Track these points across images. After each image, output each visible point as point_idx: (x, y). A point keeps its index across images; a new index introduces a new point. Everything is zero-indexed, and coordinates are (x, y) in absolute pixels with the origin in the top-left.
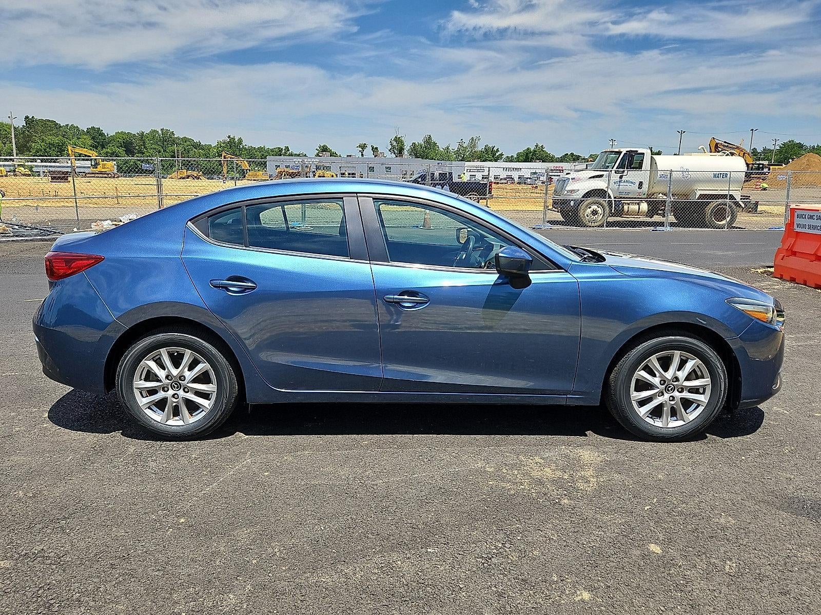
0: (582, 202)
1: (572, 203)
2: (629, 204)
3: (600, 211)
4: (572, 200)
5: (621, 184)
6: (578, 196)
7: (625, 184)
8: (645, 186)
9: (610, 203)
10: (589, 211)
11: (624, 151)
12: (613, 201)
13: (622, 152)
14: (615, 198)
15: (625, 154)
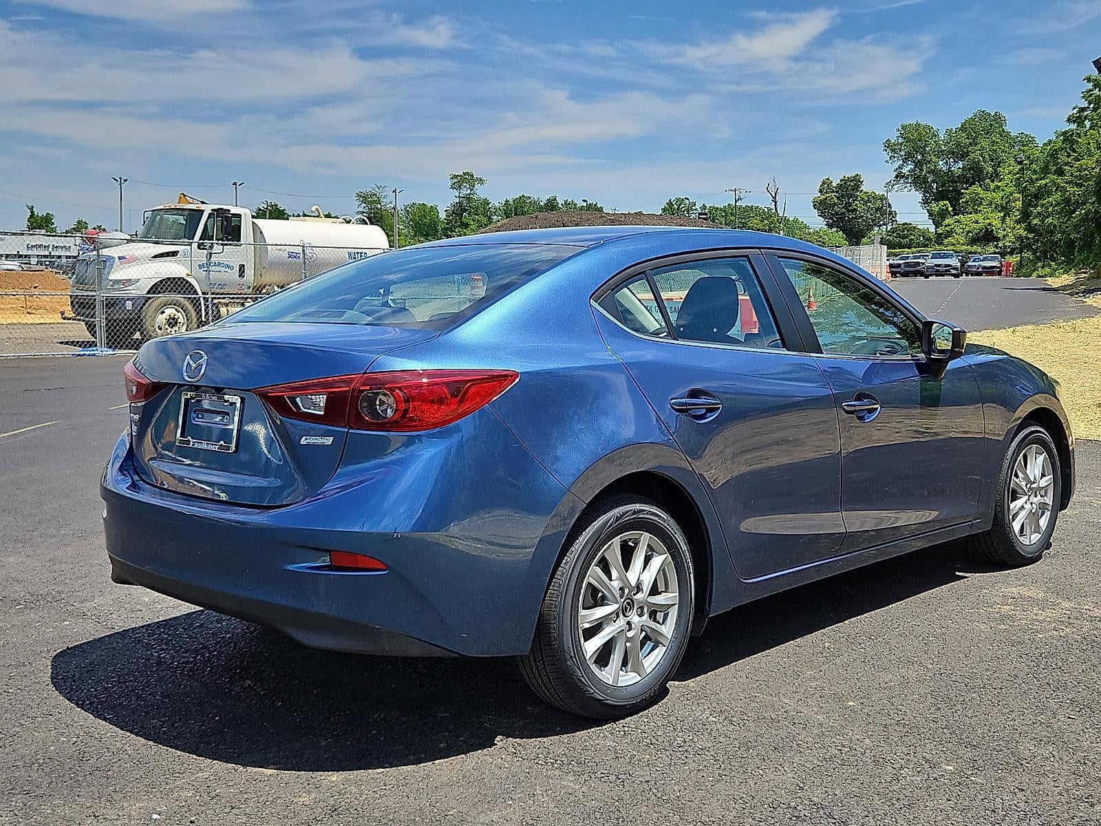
0: (147, 301)
1: (129, 305)
2: (227, 305)
3: (181, 317)
4: (128, 299)
5: (211, 268)
6: (141, 290)
7: (218, 268)
8: (249, 272)
9: (196, 303)
10: (161, 319)
11: (208, 209)
12: (202, 299)
13: (203, 211)
14: (203, 293)
15: (210, 214)
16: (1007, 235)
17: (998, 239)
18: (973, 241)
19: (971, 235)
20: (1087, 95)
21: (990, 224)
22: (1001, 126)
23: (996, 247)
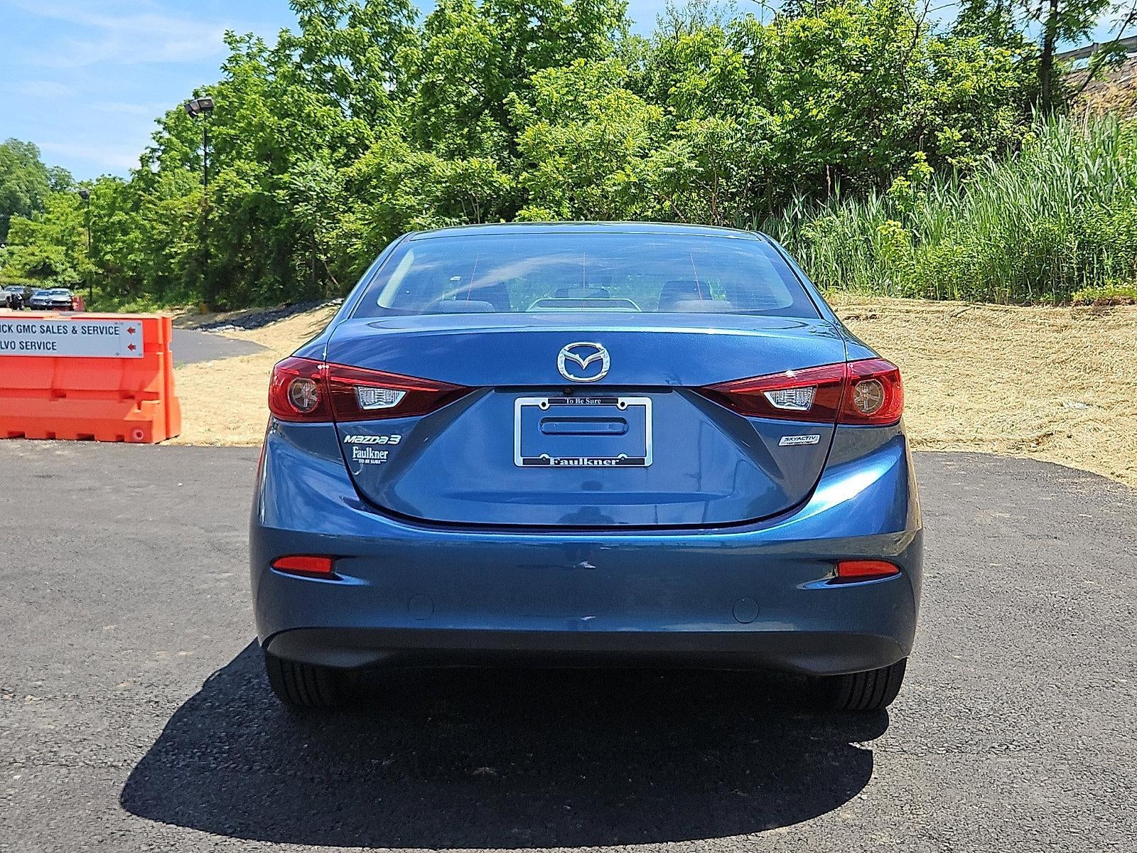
16: (66, 269)
17: (56, 273)
18: (32, 273)
19: (28, 267)
20: (157, 137)
21: (47, 258)
22: (35, 156)
23: (55, 281)
